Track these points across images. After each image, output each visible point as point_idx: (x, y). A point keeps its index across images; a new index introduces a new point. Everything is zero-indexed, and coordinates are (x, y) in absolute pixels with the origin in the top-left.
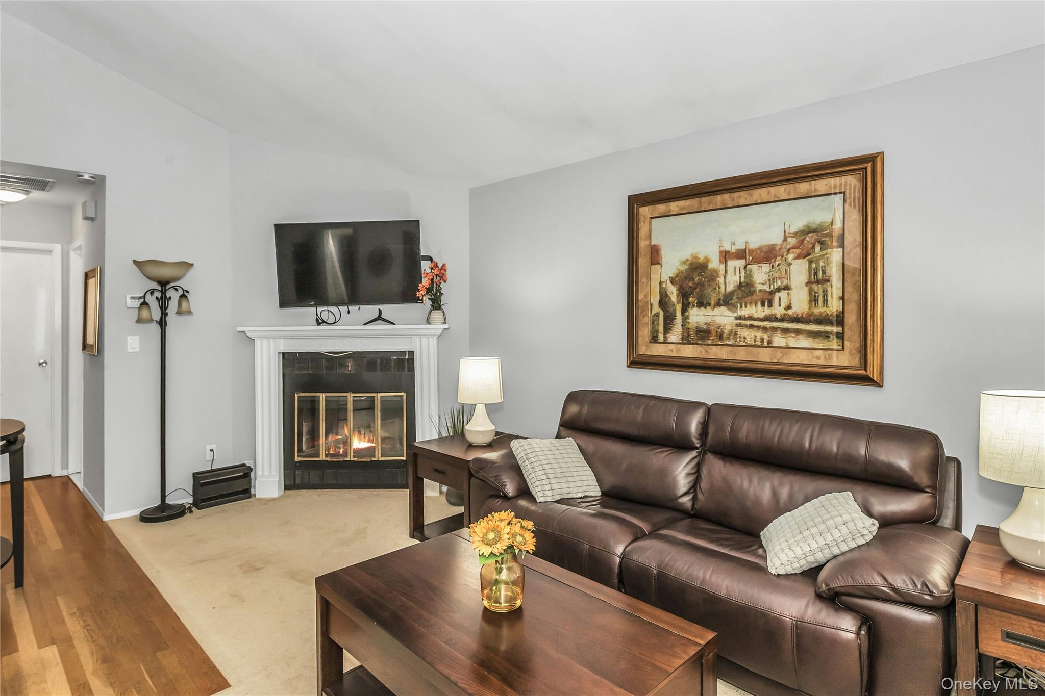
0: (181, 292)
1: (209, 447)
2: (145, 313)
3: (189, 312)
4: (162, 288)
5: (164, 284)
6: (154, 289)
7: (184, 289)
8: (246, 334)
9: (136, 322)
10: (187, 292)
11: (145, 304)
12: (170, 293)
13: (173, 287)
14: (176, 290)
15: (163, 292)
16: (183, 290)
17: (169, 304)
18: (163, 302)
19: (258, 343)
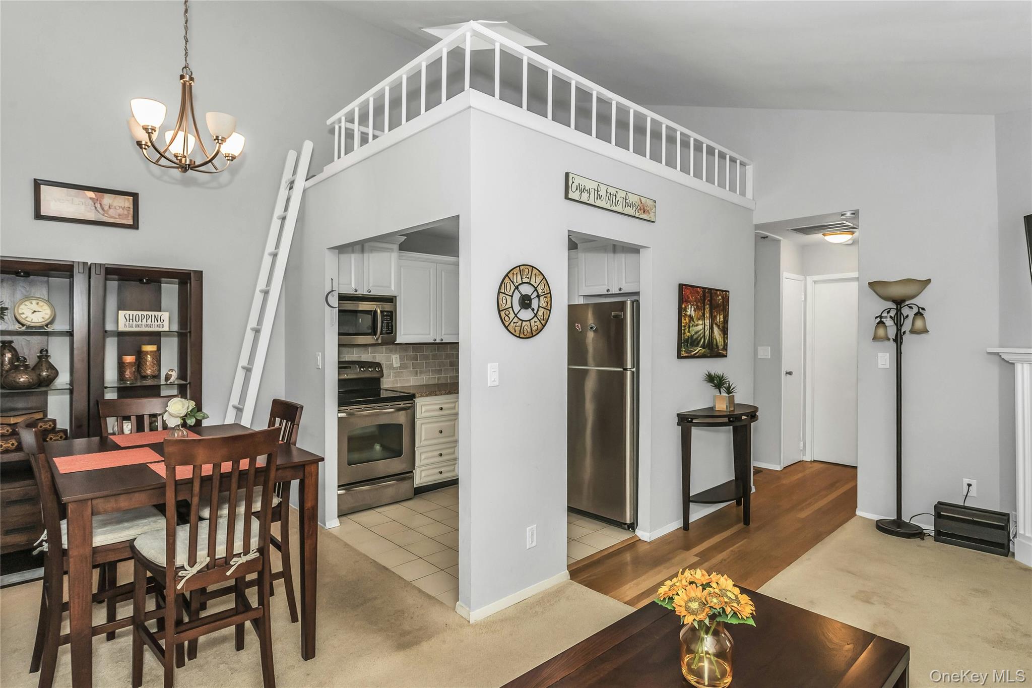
0: (915, 310)
1: (967, 481)
2: (881, 332)
3: (925, 331)
4: (897, 307)
5: (899, 303)
6: (890, 309)
7: (919, 306)
8: (1001, 356)
9: (873, 339)
10: (923, 309)
11: (881, 323)
12: (905, 311)
13: (907, 305)
14: (911, 308)
15: (899, 311)
16: (919, 308)
17: (905, 322)
18: (898, 321)
19: (1018, 367)
